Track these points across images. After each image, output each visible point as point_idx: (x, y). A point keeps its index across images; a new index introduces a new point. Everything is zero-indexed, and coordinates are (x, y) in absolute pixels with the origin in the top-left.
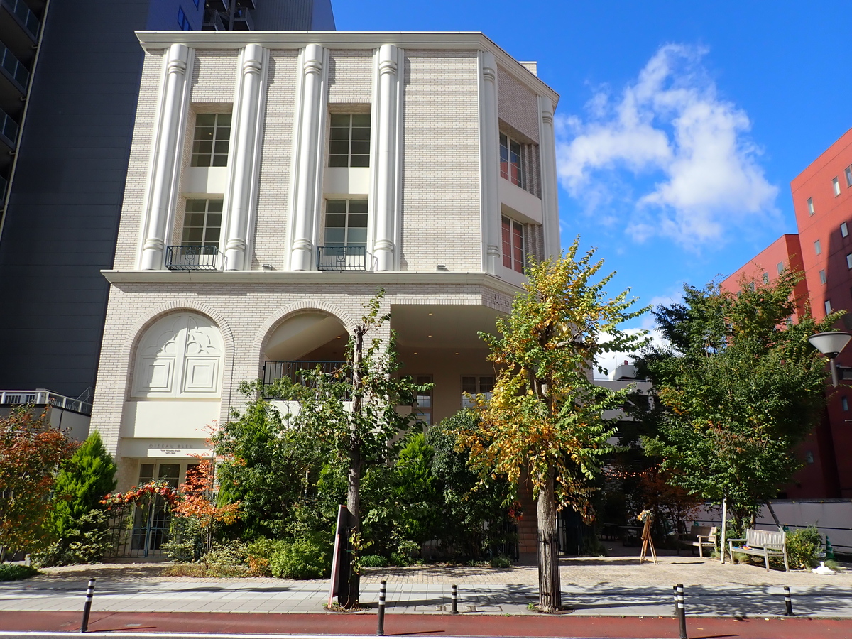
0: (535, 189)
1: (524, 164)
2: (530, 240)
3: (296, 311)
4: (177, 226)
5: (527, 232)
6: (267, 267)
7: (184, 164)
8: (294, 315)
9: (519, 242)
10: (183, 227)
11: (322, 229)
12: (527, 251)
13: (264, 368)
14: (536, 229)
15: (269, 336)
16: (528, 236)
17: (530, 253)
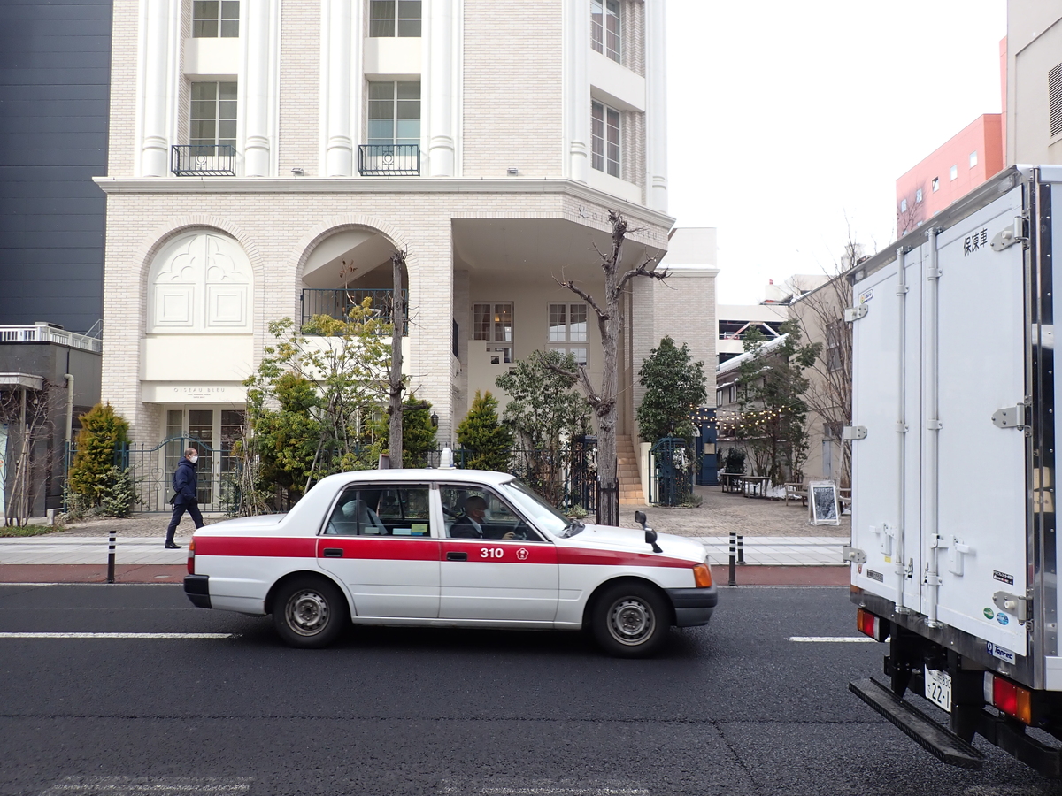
0: (638, 63)
1: (624, 30)
2: (629, 132)
3: (337, 228)
4: (182, 118)
5: (624, 122)
6: (298, 173)
7: (184, 34)
8: (334, 232)
9: (614, 136)
10: (189, 119)
11: (363, 122)
12: (624, 147)
13: (302, 298)
14: (638, 117)
15: (305, 258)
16: (626, 127)
17: (628, 149)
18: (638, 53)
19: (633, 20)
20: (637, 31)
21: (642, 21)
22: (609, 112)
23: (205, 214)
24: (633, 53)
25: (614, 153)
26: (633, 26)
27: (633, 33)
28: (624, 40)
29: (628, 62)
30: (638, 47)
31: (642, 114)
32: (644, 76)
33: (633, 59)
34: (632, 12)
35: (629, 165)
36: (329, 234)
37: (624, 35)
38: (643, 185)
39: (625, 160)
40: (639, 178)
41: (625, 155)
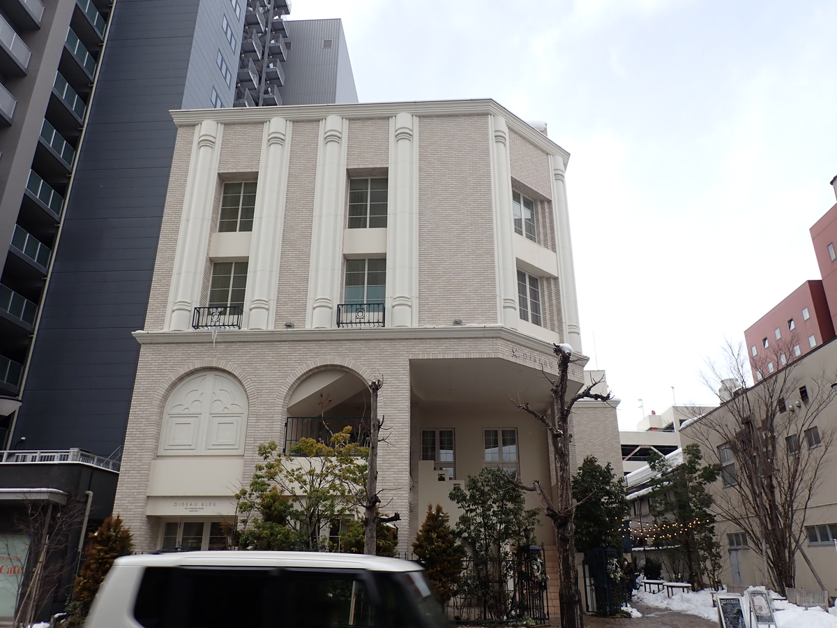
0: (549, 243)
1: (537, 220)
2: (546, 293)
3: (317, 368)
4: (204, 288)
5: (542, 285)
6: (289, 326)
7: (212, 230)
8: (315, 371)
9: (535, 295)
10: (210, 289)
11: (342, 288)
12: (544, 303)
13: (286, 425)
14: (552, 282)
15: (291, 392)
16: (544, 289)
17: (547, 305)
18: (549, 236)
19: (543, 213)
20: (548, 220)
21: (551, 213)
22: (530, 277)
23: (215, 359)
24: (545, 235)
25: (536, 308)
26: (544, 218)
27: (544, 223)
28: (538, 227)
29: (542, 242)
30: (549, 232)
31: (556, 279)
32: (555, 252)
33: (546, 240)
34: (543, 208)
35: (548, 317)
36: (311, 373)
37: (538, 223)
38: (561, 332)
39: (545, 314)
40: (557, 325)
41: (544, 309)
